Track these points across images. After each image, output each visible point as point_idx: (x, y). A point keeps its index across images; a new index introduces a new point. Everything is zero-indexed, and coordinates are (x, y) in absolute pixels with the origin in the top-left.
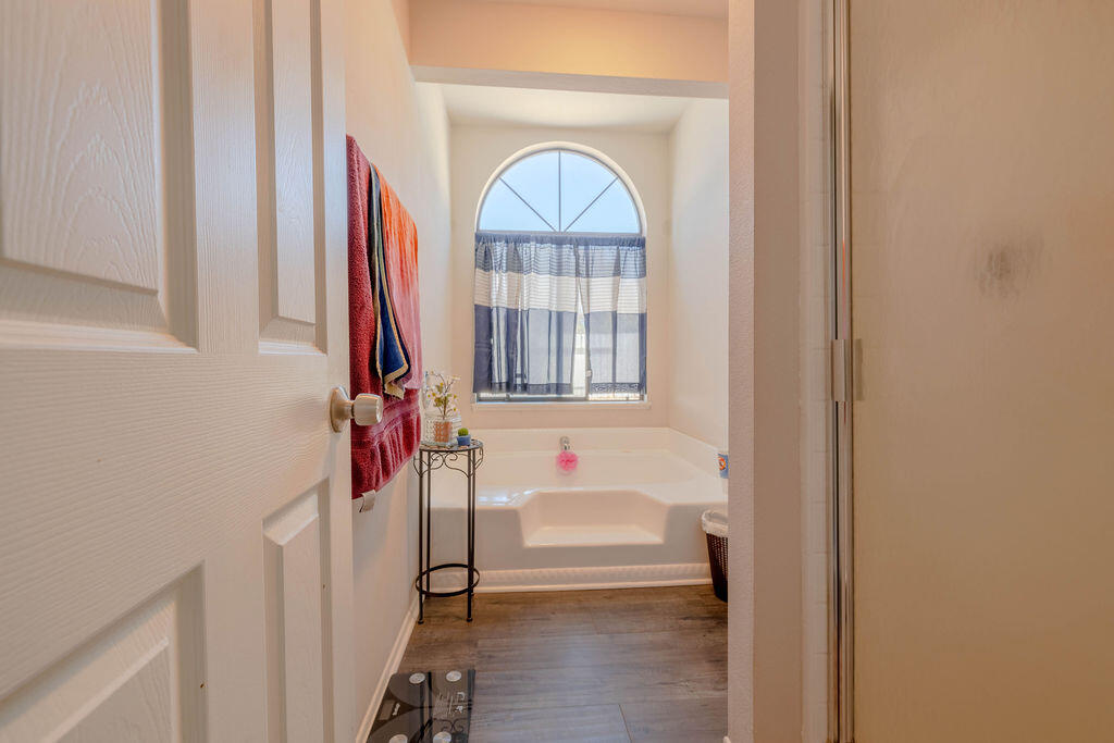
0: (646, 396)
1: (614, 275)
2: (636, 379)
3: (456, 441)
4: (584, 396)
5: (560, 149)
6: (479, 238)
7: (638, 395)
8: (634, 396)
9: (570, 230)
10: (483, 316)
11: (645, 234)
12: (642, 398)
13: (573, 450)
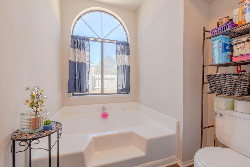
3: (42, 128)
5: (102, 11)
6: (73, 37)
9: (105, 38)
10: (73, 65)
11: (129, 42)
13: (107, 111)
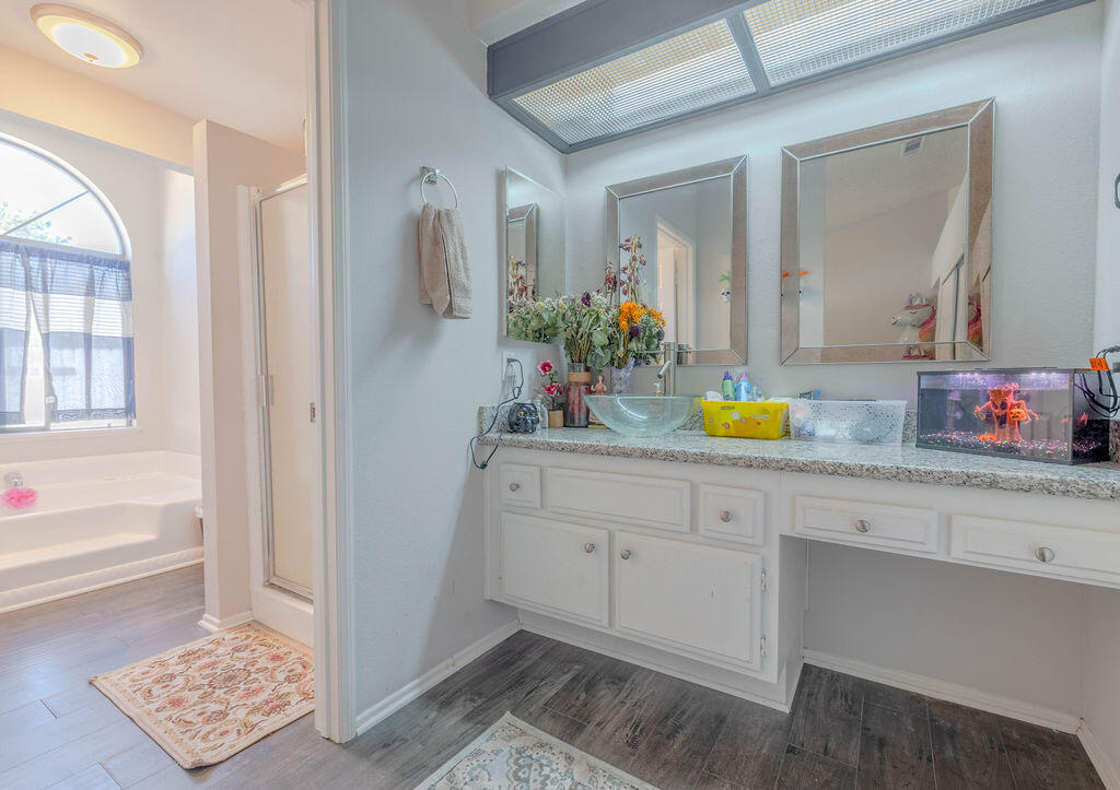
0: (135, 422)
1: (87, 294)
2: (122, 404)
4: (42, 424)
7: (125, 420)
8: (120, 423)
9: (13, 235)
11: (129, 258)
12: (130, 424)
